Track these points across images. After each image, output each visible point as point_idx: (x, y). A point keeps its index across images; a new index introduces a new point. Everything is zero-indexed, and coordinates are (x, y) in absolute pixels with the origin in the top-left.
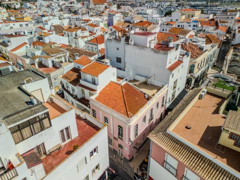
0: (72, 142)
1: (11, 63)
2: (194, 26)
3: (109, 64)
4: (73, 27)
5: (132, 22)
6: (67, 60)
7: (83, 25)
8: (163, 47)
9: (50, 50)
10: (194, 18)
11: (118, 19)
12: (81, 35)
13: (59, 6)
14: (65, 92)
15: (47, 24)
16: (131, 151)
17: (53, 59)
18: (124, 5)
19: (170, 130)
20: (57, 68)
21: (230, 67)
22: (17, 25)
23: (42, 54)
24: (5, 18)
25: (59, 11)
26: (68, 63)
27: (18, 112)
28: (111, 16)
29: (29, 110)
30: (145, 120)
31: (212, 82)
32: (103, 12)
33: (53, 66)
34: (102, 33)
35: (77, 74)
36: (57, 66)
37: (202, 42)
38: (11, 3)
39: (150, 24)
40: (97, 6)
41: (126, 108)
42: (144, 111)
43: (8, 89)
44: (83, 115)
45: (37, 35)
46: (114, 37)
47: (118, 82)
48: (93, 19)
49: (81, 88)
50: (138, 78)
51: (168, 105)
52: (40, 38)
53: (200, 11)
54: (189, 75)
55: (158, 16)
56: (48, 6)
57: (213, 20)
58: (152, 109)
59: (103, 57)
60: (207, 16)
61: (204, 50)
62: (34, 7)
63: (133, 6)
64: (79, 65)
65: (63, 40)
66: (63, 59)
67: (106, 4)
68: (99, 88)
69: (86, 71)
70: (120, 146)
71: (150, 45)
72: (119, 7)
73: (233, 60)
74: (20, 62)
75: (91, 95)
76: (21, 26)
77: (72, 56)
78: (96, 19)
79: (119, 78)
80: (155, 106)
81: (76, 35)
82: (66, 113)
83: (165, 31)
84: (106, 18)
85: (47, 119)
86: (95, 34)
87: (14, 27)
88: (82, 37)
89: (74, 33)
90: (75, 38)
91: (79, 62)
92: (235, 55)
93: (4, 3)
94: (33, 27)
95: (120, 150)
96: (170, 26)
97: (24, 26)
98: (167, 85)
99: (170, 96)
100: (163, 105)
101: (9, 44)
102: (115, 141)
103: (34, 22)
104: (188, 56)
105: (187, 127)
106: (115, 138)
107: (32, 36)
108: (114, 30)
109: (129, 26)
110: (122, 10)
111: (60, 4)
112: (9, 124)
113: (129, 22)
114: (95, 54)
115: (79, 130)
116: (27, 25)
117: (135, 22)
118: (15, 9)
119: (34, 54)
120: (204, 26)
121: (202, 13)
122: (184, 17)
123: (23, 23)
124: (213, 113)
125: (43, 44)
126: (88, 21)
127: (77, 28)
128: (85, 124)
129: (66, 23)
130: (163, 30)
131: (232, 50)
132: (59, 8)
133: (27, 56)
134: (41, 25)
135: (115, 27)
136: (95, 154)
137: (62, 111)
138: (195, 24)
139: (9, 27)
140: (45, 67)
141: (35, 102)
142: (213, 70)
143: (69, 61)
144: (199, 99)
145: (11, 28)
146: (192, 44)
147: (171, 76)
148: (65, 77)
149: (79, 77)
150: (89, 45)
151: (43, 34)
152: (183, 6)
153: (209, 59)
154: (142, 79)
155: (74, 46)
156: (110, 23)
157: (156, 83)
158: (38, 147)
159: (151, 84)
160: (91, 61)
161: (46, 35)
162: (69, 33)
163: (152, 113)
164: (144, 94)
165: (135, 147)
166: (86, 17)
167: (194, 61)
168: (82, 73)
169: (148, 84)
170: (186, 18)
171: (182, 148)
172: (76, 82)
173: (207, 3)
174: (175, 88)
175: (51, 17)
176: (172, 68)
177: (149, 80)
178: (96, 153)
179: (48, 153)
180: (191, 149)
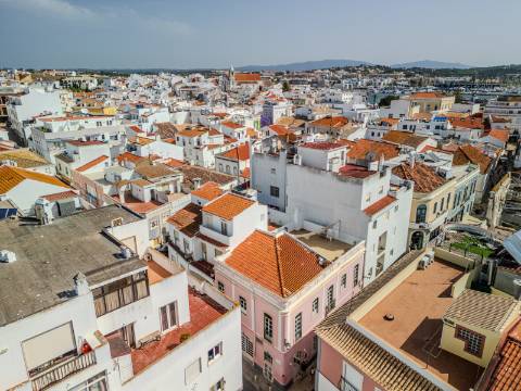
0: (178, 330)
1: (78, 192)
2: (437, 127)
3: (254, 198)
4: (193, 126)
5: (309, 118)
6: (179, 190)
7: (213, 123)
9: (148, 171)
10: (439, 112)
11: (282, 111)
12: (208, 142)
13: (170, 85)
14: (170, 248)
16: (288, 368)
17: (153, 186)
18: (297, 83)
19: (355, 321)
20: (160, 204)
22: (92, 122)
23: (133, 177)
24: (69, 109)
25: (170, 95)
26: (179, 194)
27: (103, 269)
28: (268, 106)
29: (119, 267)
30: (317, 307)
31: (452, 241)
32: (253, 98)
33: (153, 199)
34: (248, 139)
35: (195, 215)
36: (160, 200)
37: (444, 163)
39: (344, 120)
40: (244, 86)
41: (280, 280)
42: (315, 287)
43: (84, 234)
44: (200, 287)
45: (127, 142)
46: (268, 149)
47: (270, 233)
48: (233, 113)
49: (200, 240)
50: (309, 226)
52: (132, 148)
53: (454, 98)
54: (417, 226)
55: (363, 106)
56: (150, 87)
57: (479, 115)
59: (245, 186)
60: (466, 107)
61: (448, 177)
62: (124, 87)
63: (316, 84)
64: (201, 200)
65: (175, 152)
66: (171, 188)
67: (260, 83)
68: (234, 242)
69: (213, 210)
70: (267, 356)
72: (286, 88)
73: (510, 201)
74: (92, 191)
75: (218, 253)
76: (99, 124)
77: (189, 182)
78: (239, 112)
79: (273, 224)
81: (199, 143)
83: (376, 138)
84: (258, 109)
85: (144, 282)
86: (235, 140)
87: (86, 126)
88: (211, 147)
89: (195, 139)
90: (196, 148)
91: (200, 194)
92: (516, 189)
93: (67, 80)
94: (119, 126)
95: (266, 365)
96: (387, 128)
97: (104, 125)
98: (363, 242)
100: (356, 283)
101: (75, 157)
102: (259, 346)
103: (122, 116)
104: (408, 188)
105: (386, 317)
106: (257, 340)
107: (118, 143)
108: (273, 133)
109: (303, 126)
110: (292, 94)
111: (173, 82)
112: (90, 284)
113: (305, 118)
114: (231, 179)
115: (191, 311)
116: (110, 123)
117: (317, 118)
118: (87, 90)
119: (120, 178)
120: (458, 128)
121: (458, 101)
122: (416, 110)
123: (104, 120)
124: (440, 296)
125: (138, 158)
126: (222, 116)
127: (202, 129)
128: (203, 303)
129: (181, 120)
130: (373, 134)
131: (509, 179)
132: (170, 90)
133: (105, 181)
134: (134, 123)
135: (276, 128)
136: (217, 357)
137: (165, 274)
138: (440, 123)
139: (78, 126)
140: (137, 200)
141: (129, 255)
143: (182, 191)
144: (419, 269)
145: (81, 128)
146: (423, 166)
147: (371, 224)
148: (173, 220)
149: (199, 220)
150: (221, 161)
151: (138, 140)
154: (316, 229)
155: (193, 163)
156: (266, 120)
159: (333, 240)
160: (222, 191)
162: (187, 139)
163: (332, 295)
164: (318, 256)
165: (295, 360)
166: (219, 109)
167: (424, 199)
168: (204, 213)
169: (329, 240)
170: (421, 111)
172: (191, 230)
173: (474, 79)
174: (381, 249)
175: (154, 109)
177: (330, 231)
178: (218, 355)
179: (138, 346)
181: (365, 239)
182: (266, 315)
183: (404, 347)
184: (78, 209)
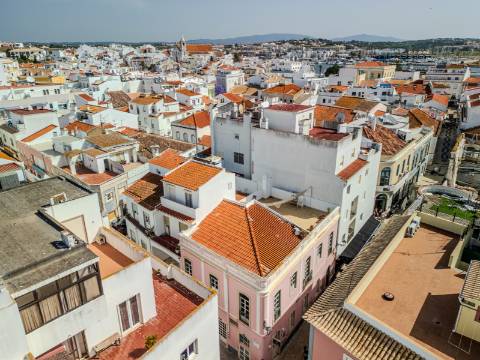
0: (143, 329)
1: (22, 164)
2: (384, 93)
3: (220, 166)
4: (148, 94)
5: (262, 85)
6: (135, 159)
7: (167, 91)
8: (328, 132)
9: (101, 139)
10: (383, 79)
11: (235, 80)
12: (163, 110)
13: (121, 56)
15: (98, 90)
16: (267, 351)
17: (107, 156)
18: (246, 54)
19: (352, 303)
20: (115, 174)
21: (461, 172)
22: (38, 91)
23: (85, 146)
24: (15, 79)
25: (121, 65)
26: (135, 163)
27: (36, 264)
28: (221, 77)
29: (57, 260)
30: (295, 282)
31: (430, 203)
32: (206, 68)
33: (107, 170)
34: (204, 107)
35: (155, 186)
36: (115, 170)
37: (401, 124)
38: (30, 51)
39: (297, 90)
40: (195, 56)
41: (256, 256)
42: (293, 262)
43: (16, 215)
44: (167, 270)
45: (77, 110)
46: (230, 114)
47: (239, 202)
48: (187, 82)
49: (162, 214)
50: (278, 193)
51: (340, 250)
52: (83, 117)
53: (394, 67)
54: (381, 189)
55: (313, 74)
56: (100, 58)
57: (420, 82)
58: (309, 259)
59: (207, 153)
60: (407, 75)
61: (407, 139)
62: (73, 58)
63: (263, 56)
64: (160, 169)
65: (130, 120)
66: (127, 157)
67: (212, 54)
68: (201, 214)
69: (175, 180)
70: (243, 338)
71: (301, 129)
72: (237, 59)
73: (467, 160)
74: (40, 162)
75: (182, 228)
76: (46, 92)
77: (146, 152)
78: (192, 80)
79: (241, 193)
80: (316, 250)
81: (153, 111)
82: (132, 267)
83: (327, 104)
84: (212, 78)
85: (94, 279)
86: (191, 108)
87: (31, 94)
88: (167, 115)
89: (150, 106)
90: (150, 116)
91: (159, 162)
92: (469, 149)
93: (14, 51)
94: (69, 95)
95: (242, 348)
96: (337, 94)
97: (52, 93)
98: (338, 208)
99: (344, 231)
100: (330, 251)
101: (20, 126)
102: (233, 327)
103: (71, 85)
104: (377, 150)
105: (385, 297)
106: (231, 321)
107: (67, 112)
108: (227, 101)
109: (256, 94)
110: (243, 64)
111: (124, 53)
113: (257, 86)
114: (190, 147)
115: (158, 302)
116: (57, 91)
117: (269, 86)
118: (35, 61)
119: (70, 148)
120: (404, 94)
121: (399, 69)
122: (362, 77)
123: (51, 89)
124: (437, 267)
125: (89, 127)
126: (177, 84)
127: (156, 97)
128: (171, 290)
129: (134, 88)
130: (324, 100)
131: (464, 140)
132: (121, 61)
133: (54, 152)
134: (84, 91)
135: (230, 96)
137: (125, 262)
138: (386, 90)
139: (23, 95)
140: (90, 171)
141: (72, 243)
142: (427, 179)
143: (139, 161)
144: (406, 236)
145: (26, 97)
146: (383, 129)
147: (345, 190)
148: (130, 192)
149: (159, 191)
150: (177, 129)
151: (88, 108)
152: (359, 56)
153: (418, 158)
154: (287, 197)
155: (149, 131)
156: (220, 89)
157: (316, 204)
158: (71, 341)
159: (305, 206)
160: (184, 159)
161: (95, 110)
162: (141, 107)
163: (309, 267)
164: (293, 226)
165: (274, 341)
166: (173, 77)
167: (390, 161)
168: (164, 184)
169: (300, 207)
170: (366, 78)
171: (378, 344)
172: (152, 202)
173: (407, 51)
174: (353, 214)
175: (106, 77)
176: (346, 175)
177: (301, 198)
178: (193, 354)
179: (91, 354)
180: (398, 344)
181: (340, 205)
182: (241, 295)
183: (414, 333)
184: (22, 182)
